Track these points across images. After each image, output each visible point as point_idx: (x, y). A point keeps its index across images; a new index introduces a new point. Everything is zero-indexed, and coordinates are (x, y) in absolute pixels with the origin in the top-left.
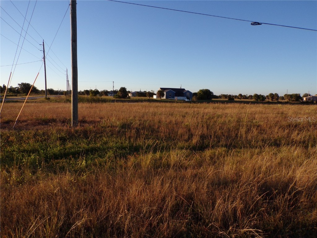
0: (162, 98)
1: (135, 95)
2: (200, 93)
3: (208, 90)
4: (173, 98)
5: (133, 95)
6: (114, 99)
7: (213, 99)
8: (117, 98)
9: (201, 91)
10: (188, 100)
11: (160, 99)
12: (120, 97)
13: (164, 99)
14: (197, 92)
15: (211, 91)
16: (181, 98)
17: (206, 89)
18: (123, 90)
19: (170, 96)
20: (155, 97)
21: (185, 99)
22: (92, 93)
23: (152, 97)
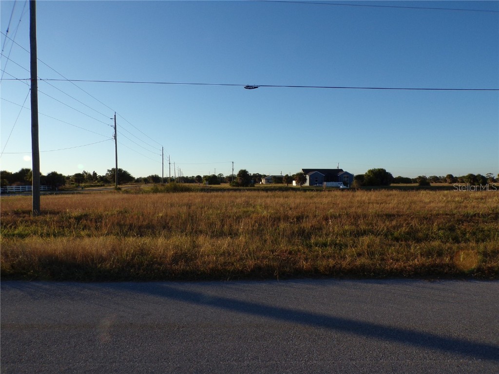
0: (303, 185)
1: (270, 181)
2: (369, 176)
3: (382, 169)
4: (321, 185)
5: (268, 182)
6: (231, 187)
7: (392, 185)
8: (234, 186)
9: (371, 171)
10: (345, 187)
11: (300, 186)
12: (238, 184)
13: (307, 187)
14: (364, 173)
15: (387, 171)
16: (334, 184)
17: (379, 168)
19: (317, 181)
20: (294, 183)
21: (339, 185)
22: (206, 180)
23: (291, 183)
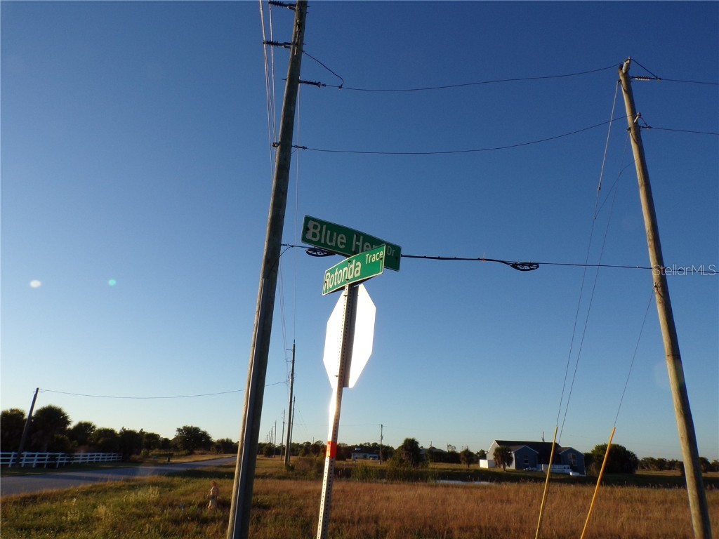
0: (507, 468)
10: (577, 474)
11: (502, 470)
13: (512, 471)
16: (557, 468)
18: (411, 445)
19: (526, 461)
20: (484, 464)
21: (566, 471)
23: (477, 463)
